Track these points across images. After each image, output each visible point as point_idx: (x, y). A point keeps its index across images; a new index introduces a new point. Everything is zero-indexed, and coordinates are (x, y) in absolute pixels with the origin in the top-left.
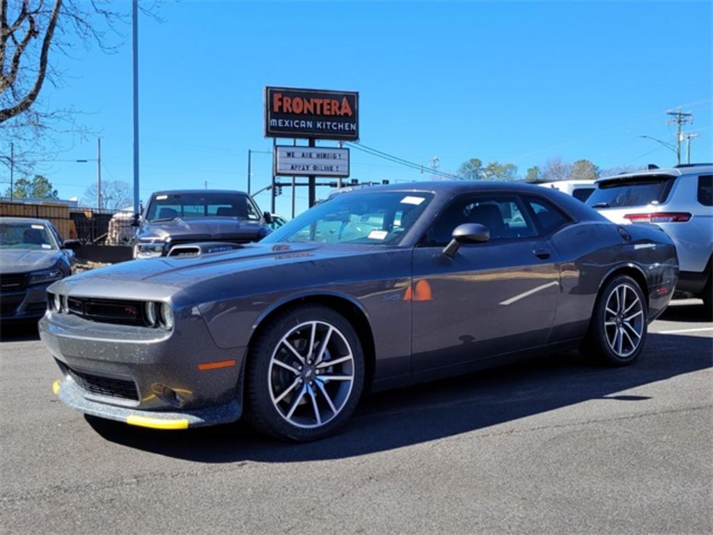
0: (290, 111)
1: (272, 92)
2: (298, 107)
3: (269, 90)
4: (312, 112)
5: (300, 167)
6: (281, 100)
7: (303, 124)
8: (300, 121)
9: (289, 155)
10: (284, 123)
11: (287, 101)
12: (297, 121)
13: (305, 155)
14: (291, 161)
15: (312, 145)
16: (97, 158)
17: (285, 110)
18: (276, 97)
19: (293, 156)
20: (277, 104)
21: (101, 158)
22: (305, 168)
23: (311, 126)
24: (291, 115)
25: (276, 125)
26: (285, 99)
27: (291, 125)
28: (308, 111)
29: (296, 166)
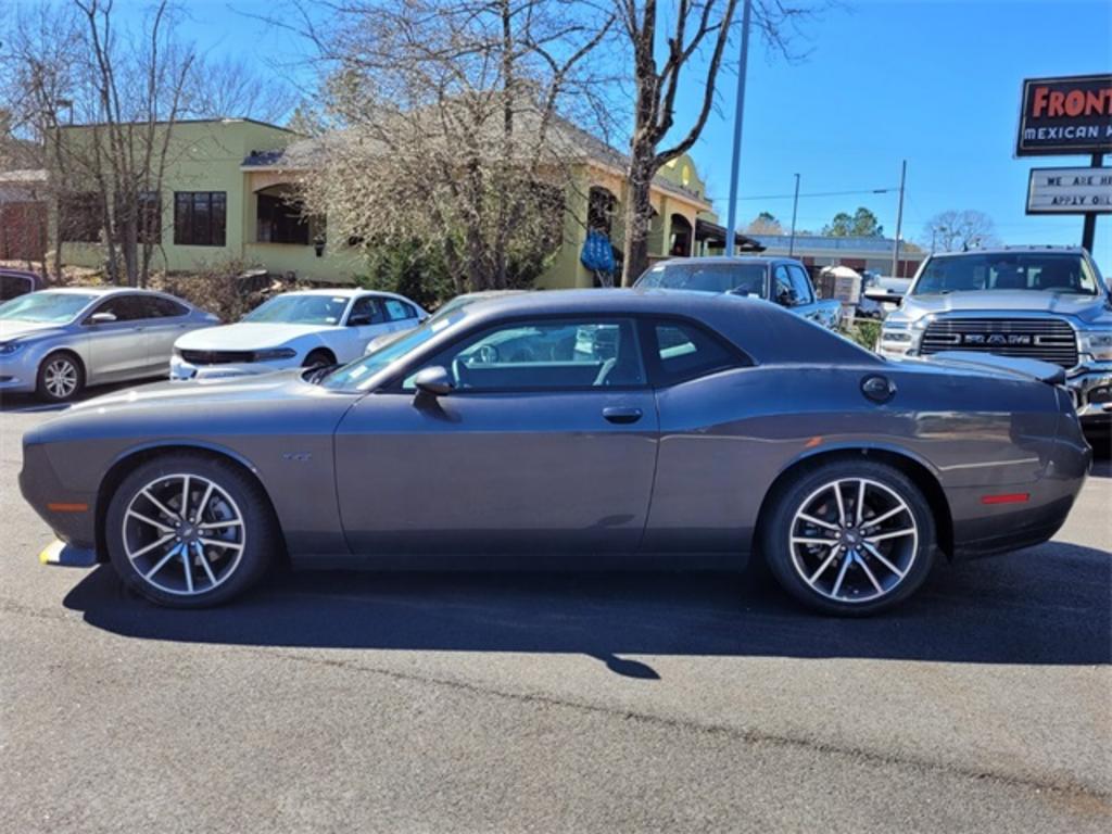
0: (1061, 112)
1: (1032, 88)
2: (1075, 106)
3: (1028, 84)
4: (1100, 111)
5: (1068, 199)
6: (1046, 97)
7: (1081, 132)
8: (1076, 127)
9: (1051, 181)
10: (1047, 133)
11: (1057, 98)
12: (1072, 128)
13: (1080, 179)
14: (1055, 191)
15: (1097, 163)
16: (900, 186)
17: (1051, 113)
18: (1041, 92)
19: (1058, 184)
20: (1039, 104)
21: (906, 186)
22: (1078, 201)
23: (1095, 134)
24: (1064, 120)
25: (1033, 137)
26: (1053, 95)
27: (1060, 136)
28: (1093, 109)
29: (1062, 199)
